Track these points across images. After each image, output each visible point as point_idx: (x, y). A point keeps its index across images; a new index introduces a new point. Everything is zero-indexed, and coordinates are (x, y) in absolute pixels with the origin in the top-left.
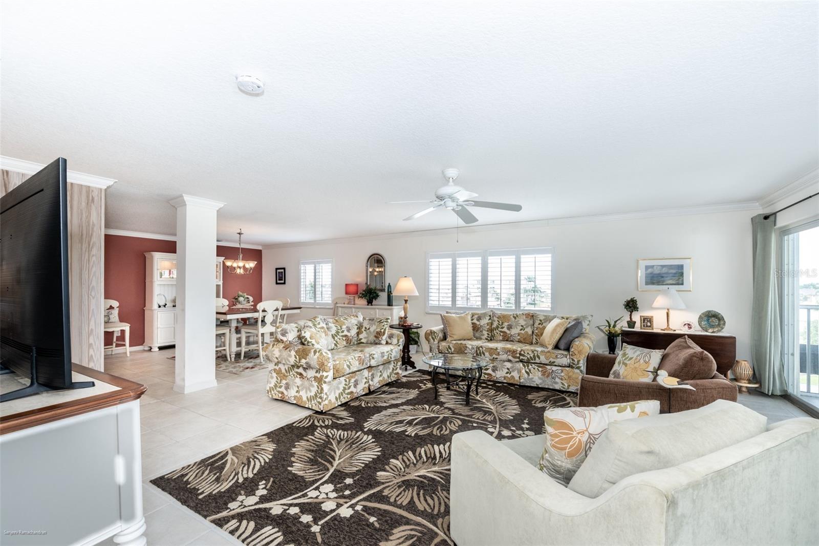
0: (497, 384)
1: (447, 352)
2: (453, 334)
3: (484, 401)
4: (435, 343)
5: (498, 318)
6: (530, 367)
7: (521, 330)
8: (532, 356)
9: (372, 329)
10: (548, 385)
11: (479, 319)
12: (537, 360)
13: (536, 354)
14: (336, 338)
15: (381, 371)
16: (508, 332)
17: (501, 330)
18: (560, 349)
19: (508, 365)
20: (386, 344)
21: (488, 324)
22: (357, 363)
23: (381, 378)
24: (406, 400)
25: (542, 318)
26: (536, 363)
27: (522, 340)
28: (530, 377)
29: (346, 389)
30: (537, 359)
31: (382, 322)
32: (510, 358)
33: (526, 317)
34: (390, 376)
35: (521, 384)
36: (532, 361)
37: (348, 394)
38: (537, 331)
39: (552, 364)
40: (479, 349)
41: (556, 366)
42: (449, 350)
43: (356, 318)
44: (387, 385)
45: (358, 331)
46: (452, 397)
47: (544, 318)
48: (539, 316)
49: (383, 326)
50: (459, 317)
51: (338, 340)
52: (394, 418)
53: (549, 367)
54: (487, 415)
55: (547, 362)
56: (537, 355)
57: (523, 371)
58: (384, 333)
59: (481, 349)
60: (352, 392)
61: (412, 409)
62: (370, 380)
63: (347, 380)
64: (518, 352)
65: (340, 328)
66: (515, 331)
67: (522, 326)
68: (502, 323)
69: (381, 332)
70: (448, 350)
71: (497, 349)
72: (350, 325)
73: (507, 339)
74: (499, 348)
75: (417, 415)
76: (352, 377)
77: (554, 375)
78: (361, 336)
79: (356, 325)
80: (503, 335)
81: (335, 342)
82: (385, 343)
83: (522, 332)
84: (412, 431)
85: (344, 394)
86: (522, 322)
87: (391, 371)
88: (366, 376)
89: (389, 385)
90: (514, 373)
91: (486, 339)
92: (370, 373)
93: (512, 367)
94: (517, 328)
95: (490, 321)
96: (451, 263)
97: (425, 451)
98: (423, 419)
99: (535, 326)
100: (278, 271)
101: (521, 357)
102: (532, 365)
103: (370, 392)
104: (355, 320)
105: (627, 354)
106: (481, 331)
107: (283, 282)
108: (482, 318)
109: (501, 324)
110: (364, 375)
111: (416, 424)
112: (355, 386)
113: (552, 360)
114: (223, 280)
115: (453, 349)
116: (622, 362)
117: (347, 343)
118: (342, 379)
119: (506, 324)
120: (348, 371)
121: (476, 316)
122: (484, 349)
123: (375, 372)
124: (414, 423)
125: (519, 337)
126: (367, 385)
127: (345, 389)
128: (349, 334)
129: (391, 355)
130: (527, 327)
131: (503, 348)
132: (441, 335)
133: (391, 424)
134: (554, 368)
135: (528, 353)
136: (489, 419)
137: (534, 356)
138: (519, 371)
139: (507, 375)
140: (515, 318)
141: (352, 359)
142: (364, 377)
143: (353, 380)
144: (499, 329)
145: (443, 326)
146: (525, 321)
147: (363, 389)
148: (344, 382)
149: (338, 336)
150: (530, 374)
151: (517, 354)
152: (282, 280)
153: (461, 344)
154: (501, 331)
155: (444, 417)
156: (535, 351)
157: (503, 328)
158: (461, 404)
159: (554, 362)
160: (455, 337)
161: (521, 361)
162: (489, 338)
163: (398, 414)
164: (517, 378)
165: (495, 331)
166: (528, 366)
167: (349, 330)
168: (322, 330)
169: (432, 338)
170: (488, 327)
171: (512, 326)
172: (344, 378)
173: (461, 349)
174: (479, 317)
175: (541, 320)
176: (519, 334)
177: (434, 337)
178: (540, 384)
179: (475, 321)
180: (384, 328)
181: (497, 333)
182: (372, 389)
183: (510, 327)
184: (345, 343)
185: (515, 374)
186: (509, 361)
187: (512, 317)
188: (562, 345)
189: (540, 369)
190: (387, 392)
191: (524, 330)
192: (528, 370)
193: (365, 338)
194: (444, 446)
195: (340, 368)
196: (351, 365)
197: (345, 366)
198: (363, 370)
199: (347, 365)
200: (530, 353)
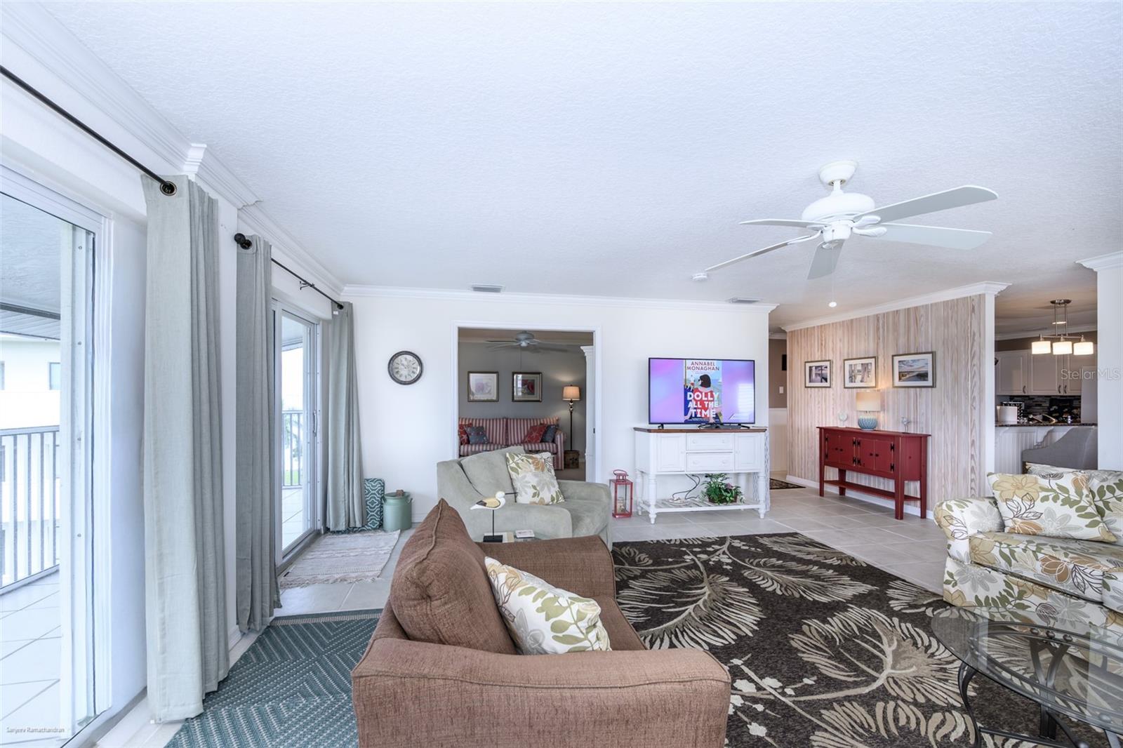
76: (1033, 592)
195: (981, 548)
196: (1016, 560)
197: (996, 552)
198: (1082, 602)
199: (1000, 551)
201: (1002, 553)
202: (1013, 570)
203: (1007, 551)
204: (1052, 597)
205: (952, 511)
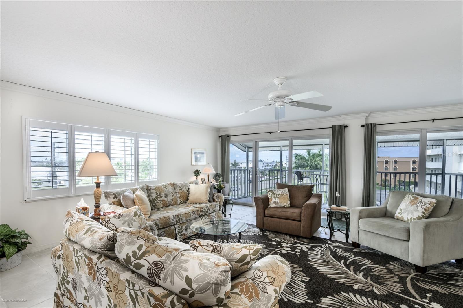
5: (155, 190)
16: (166, 199)
17: (160, 199)
27: (174, 203)
33: (171, 186)
36: (206, 214)
38: (179, 195)
48: (178, 185)
66: (169, 198)
67: (172, 193)
68: (160, 193)
74: (190, 212)
80: (163, 203)
101: (201, 213)
109: (159, 195)
119: (163, 194)
140: (166, 188)
144: (159, 199)
146: (172, 189)
154: (161, 201)
157: (161, 197)
159: (215, 210)
171: (167, 194)
175: (180, 187)
176: (173, 199)
181: (158, 203)
183: (166, 196)
187: (163, 187)
191: (174, 195)
200: (205, 208)
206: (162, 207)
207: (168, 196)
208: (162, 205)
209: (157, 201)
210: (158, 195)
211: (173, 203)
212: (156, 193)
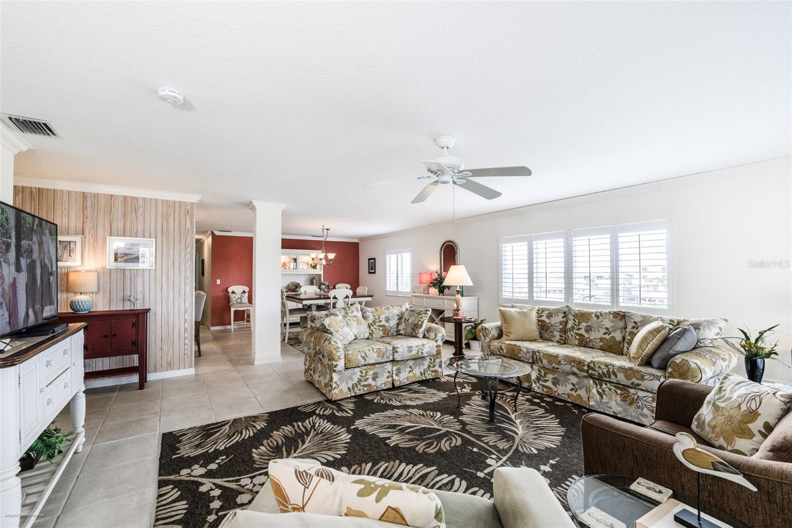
0: (556, 403)
1: (499, 353)
2: (508, 333)
3: (518, 421)
4: (486, 341)
5: (574, 316)
6: (604, 386)
7: (605, 334)
8: (605, 371)
9: (410, 321)
10: (631, 416)
11: (550, 316)
12: (613, 379)
13: (611, 370)
14: (372, 328)
15: (411, 367)
16: (586, 335)
17: (577, 331)
18: (652, 367)
19: (574, 379)
20: (423, 338)
21: (561, 323)
22: (375, 355)
23: (411, 374)
24: (423, 402)
25: (637, 320)
26: (612, 382)
27: (606, 347)
28: (604, 400)
29: (362, 381)
30: (612, 376)
31: (421, 314)
32: (575, 370)
33: (614, 317)
34: (425, 374)
35: (591, 408)
36: (606, 379)
37: (364, 386)
38: (630, 338)
39: (636, 386)
40: (535, 354)
41: (642, 390)
42: (501, 352)
43: (399, 308)
44: (419, 382)
45: (398, 321)
46: (480, 408)
47: (641, 319)
48: (633, 317)
49: (421, 318)
50: (519, 313)
51: (374, 330)
52: (393, 421)
53: (632, 391)
54: (505, 440)
55: (628, 383)
56: (613, 371)
57: (594, 391)
58: (421, 326)
59: (537, 354)
60: (369, 385)
61: (420, 414)
62: (394, 375)
63: (364, 372)
64: (586, 363)
65: (377, 318)
66: (595, 335)
67: (607, 329)
68: (580, 323)
69: (418, 324)
70: (499, 352)
71: (557, 356)
72: (390, 315)
73: (584, 344)
74: (560, 356)
75: (418, 423)
76: (370, 369)
77: (640, 404)
78: (400, 327)
79: (398, 315)
80: (579, 339)
81: (370, 331)
82: (422, 336)
83: (607, 337)
84: (395, 439)
85: (359, 386)
86: (608, 323)
87: (426, 367)
88: (390, 370)
89: (422, 383)
90: (581, 391)
91: (558, 342)
92: (395, 368)
93: (578, 383)
94: (599, 331)
95: (564, 319)
96: (526, 247)
97: (387, 467)
98: (422, 428)
99: (628, 330)
100: (370, 261)
101: (590, 371)
102: (606, 385)
103: (394, 388)
104: (398, 310)
105: (725, 390)
106: (552, 332)
107: (373, 271)
108: (553, 315)
109: (577, 324)
110: (386, 369)
111: (408, 433)
112: (374, 379)
113: (636, 381)
114: (324, 270)
115: (505, 351)
116: (712, 401)
117: (384, 334)
118: (357, 370)
119: (584, 325)
120: (363, 362)
121: (547, 312)
122: (541, 355)
123: (402, 367)
124: (407, 431)
125: (601, 344)
126: (390, 380)
127: (360, 381)
128: (387, 324)
129: (423, 350)
130: (614, 331)
131: (565, 355)
132: (495, 333)
133: (382, 427)
134: (641, 394)
135: (599, 367)
136: (501, 447)
137: (608, 371)
138: (588, 391)
139: (571, 392)
140: (597, 317)
141: (369, 351)
142: (387, 371)
143: (371, 373)
145: (500, 322)
146: (612, 322)
147: (385, 384)
148: (359, 374)
149: (375, 326)
150: (604, 396)
151: (584, 365)
152: (373, 269)
153: (515, 345)
154: (576, 334)
155: (448, 431)
156: (611, 364)
157: (579, 329)
158: (483, 420)
159: (639, 385)
160: (512, 337)
161: (591, 376)
162: (562, 342)
163: (399, 417)
164: (585, 399)
165: (569, 333)
166: (601, 386)
167: (387, 320)
168: (354, 319)
169: (483, 335)
170: (561, 326)
171: (592, 327)
172: (359, 369)
173: (514, 351)
174: (549, 313)
175: (635, 323)
176: (601, 339)
177: (485, 334)
178: (619, 413)
179: (544, 318)
180: (422, 320)
181: (572, 336)
182: (397, 384)
183: (589, 329)
184: (381, 333)
185: (582, 393)
186: (574, 374)
187: (593, 315)
188: (656, 362)
189: (619, 392)
190: (412, 390)
191: (610, 334)
192: (600, 390)
193: (404, 329)
194: (413, 467)
195: (353, 358)
196: (367, 357)
197: (359, 357)
198: (385, 364)
199: (361, 356)
200: (603, 367)
201: (362, 356)
202: (366, 363)
203: (363, 355)
204: (377, 368)
205: (338, 344)
206: (577, 344)
207: (591, 331)
208: (577, 341)
209: (572, 332)
210: (575, 325)
211: (601, 346)
212: (574, 321)
